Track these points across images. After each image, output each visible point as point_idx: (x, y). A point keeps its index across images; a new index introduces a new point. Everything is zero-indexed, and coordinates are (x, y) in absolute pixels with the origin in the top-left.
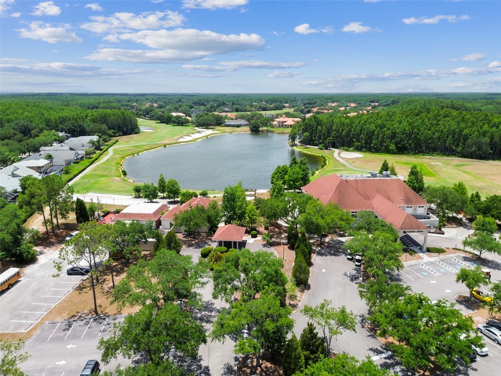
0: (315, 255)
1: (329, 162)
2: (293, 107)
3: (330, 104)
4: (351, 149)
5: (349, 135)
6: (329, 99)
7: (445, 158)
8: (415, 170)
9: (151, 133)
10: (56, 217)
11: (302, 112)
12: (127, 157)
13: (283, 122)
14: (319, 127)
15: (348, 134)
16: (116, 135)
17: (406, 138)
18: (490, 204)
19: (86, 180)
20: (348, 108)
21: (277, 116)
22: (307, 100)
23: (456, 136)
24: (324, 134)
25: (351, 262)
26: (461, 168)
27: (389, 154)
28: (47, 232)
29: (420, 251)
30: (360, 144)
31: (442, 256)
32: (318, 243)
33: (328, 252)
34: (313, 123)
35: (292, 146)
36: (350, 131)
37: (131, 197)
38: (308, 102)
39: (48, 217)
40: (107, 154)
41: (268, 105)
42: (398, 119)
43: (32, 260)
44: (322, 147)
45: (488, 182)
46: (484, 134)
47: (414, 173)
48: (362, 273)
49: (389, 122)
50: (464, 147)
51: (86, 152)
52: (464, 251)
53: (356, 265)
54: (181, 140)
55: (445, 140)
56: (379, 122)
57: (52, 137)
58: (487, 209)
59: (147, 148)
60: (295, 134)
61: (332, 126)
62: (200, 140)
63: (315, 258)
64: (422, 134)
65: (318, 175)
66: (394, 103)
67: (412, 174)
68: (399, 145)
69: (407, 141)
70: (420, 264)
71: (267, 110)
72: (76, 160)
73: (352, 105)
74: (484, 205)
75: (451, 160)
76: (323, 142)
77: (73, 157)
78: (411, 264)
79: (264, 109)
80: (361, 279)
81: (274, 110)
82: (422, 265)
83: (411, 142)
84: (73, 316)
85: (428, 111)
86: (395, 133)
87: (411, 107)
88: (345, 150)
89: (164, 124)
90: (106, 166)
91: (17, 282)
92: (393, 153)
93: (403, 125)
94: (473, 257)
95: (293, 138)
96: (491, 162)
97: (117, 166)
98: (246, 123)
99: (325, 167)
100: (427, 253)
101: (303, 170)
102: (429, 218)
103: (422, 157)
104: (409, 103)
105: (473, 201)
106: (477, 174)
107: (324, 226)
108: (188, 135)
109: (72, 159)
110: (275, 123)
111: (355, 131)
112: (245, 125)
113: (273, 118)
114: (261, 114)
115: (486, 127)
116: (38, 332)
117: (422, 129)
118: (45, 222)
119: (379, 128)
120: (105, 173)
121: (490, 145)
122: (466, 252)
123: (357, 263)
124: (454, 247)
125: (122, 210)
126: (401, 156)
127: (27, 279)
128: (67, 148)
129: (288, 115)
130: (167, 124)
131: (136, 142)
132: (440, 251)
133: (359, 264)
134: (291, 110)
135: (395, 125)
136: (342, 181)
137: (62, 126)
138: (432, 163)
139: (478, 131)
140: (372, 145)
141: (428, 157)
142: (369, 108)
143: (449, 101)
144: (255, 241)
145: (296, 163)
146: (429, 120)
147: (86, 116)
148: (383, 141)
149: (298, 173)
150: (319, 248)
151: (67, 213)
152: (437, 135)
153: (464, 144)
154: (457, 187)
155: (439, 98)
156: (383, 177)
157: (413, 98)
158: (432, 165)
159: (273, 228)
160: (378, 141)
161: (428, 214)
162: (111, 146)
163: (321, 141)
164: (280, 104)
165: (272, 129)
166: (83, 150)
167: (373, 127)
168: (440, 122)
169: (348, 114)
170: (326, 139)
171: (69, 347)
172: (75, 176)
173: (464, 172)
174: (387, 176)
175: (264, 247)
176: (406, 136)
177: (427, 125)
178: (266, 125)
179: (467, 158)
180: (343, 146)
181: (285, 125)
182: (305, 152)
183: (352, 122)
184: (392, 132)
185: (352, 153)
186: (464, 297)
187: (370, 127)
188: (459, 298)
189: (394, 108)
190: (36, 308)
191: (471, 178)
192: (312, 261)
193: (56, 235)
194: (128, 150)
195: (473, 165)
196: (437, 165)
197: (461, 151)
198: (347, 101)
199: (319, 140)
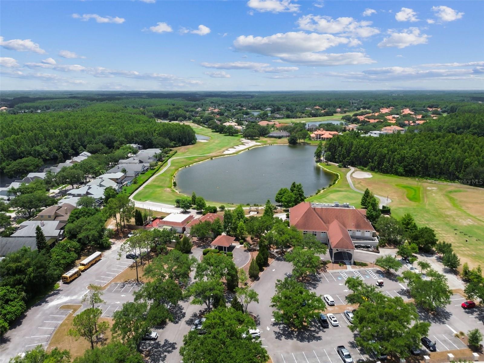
0: (274, 260)
1: (338, 181)
3: (382, 110)
9: (205, 144)
10: (123, 221)
12: (180, 169)
13: (320, 135)
15: (365, 155)
16: (177, 145)
17: (414, 162)
19: (147, 190)
24: (343, 154)
26: (452, 194)
28: (117, 230)
29: (349, 264)
30: (373, 164)
31: (363, 269)
35: (317, 162)
37: (173, 206)
39: (118, 221)
40: (166, 166)
43: (108, 247)
44: (341, 165)
50: (464, 174)
51: (150, 165)
54: (226, 152)
57: (128, 150)
59: (197, 160)
62: (242, 152)
63: (273, 262)
70: (341, 272)
72: (143, 171)
76: (342, 161)
77: (141, 169)
78: (335, 272)
82: (343, 273)
83: (418, 166)
84: (126, 281)
86: (404, 157)
89: (218, 134)
90: (163, 177)
91: (100, 260)
94: (384, 271)
95: (318, 155)
97: (171, 177)
98: (288, 134)
99: (332, 186)
100: (353, 265)
102: (372, 240)
103: (424, 180)
106: (461, 202)
108: (233, 147)
109: (140, 170)
110: (313, 135)
111: (371, 152)
116: (108, 287)
118: (117, 224)
119: (390, 152)
120: (161, 184)
125: (165, 217)
127: (105, 259)
128: (137, 161)
130: (221, 133)
131: (190, 153)
136: (309, 209)
137: (136, 139)
138: (428, 188)
144: (240, 247)
147: (155, 131)
148: (393, 164)
150: (280, 256)
151: (130, 219)
152: (442, 161)
153: (465, 172)
154: (406, 218)
156: (344, 207)
158: (426, 190)
160: (389, 163)
162: (170, 158)
163: (341, 159)
164: (333, 109)
165: (309, 142)
166: (148, 163)
170: (344, 159)
171: (122, 296)
172: (140, 186)
174: (347, 206)
175: (245, 251)
178: (304, 138)
181: (322, 138)
182: (325, 169)
184: (401, 156)
187: (383, 150)
190: (108, 275)
193: (123, 232)
194: (182, 162)
196: (431, 191)
198: (405, 106)
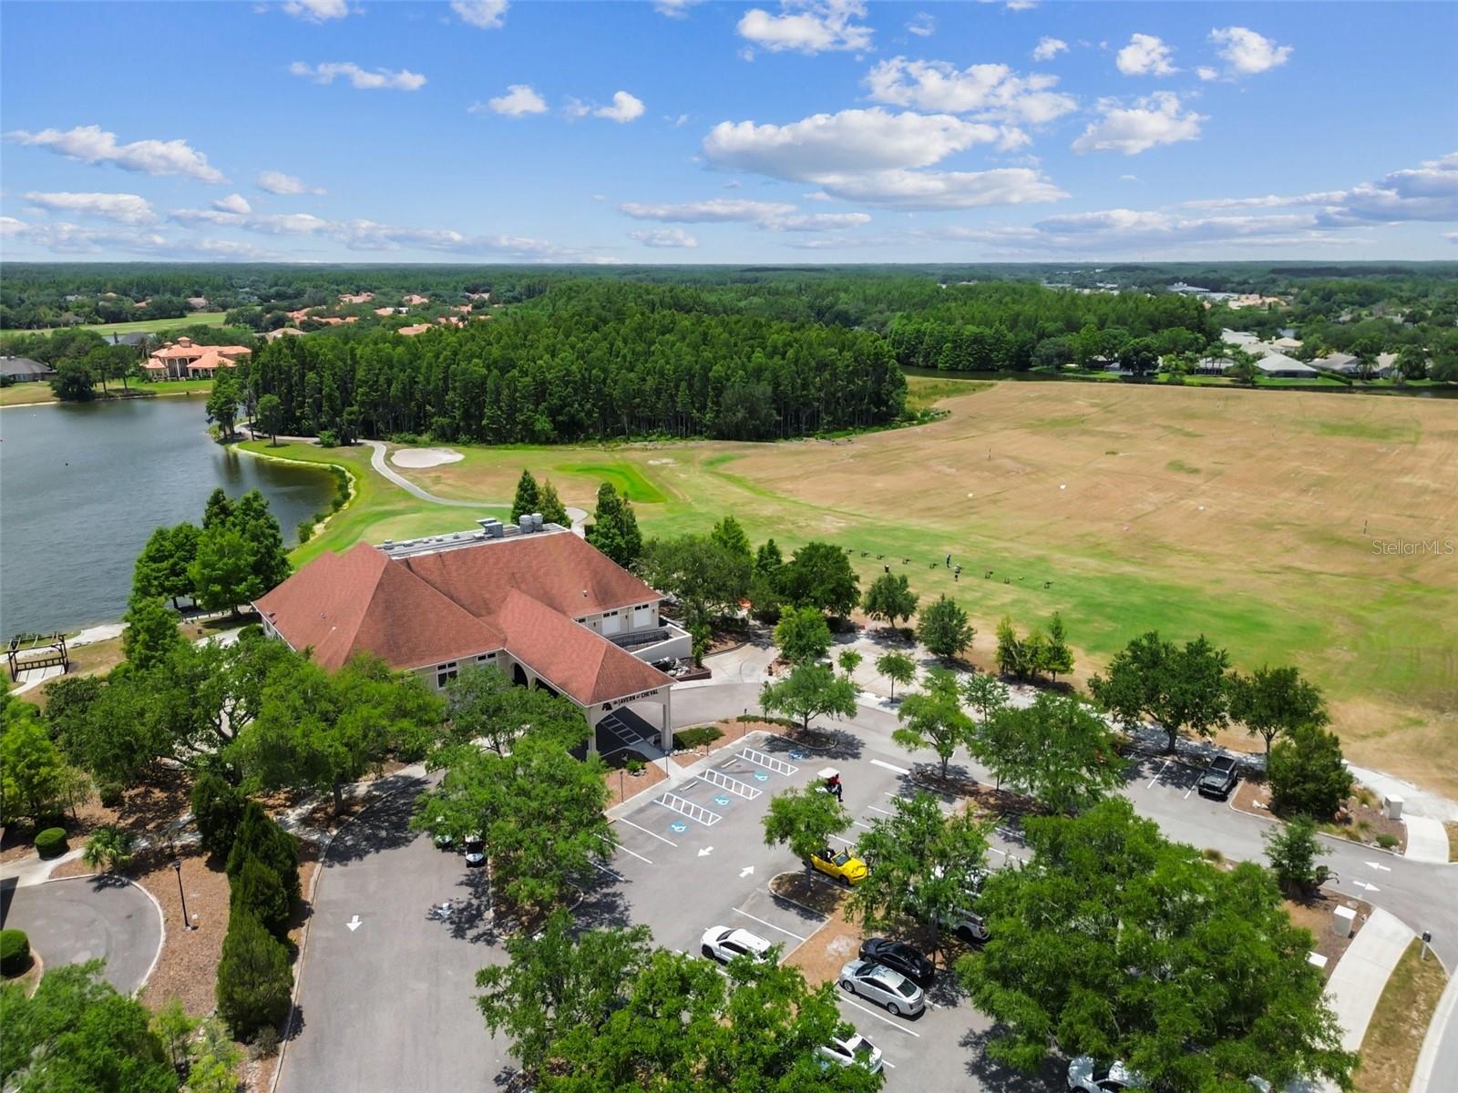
0: (319, 866)
1: (356, 488)
2: (224, 307)
3: (347, 298)
4: (425, 437)
5: (412, 394)
6: (343, 282)
7: (680, 444)
8: (610, 498)
11: (255, 322)
13: (183, 361)
14: (311, 376)
15: (407, 394)
17: (576, 394)
18: (804, 570)
20: (404, 310)
21: (162, 340)
22: (271, 287)
23: (697, 384)
24: (330, 397)
25: (452, 857)
26: (721, 468)
27: (536, 446)
29: (656, 751)
30: (448, 420)
31: (717, 752)
32: (330, 810)
33: (367, 839)
34: (288, 361)
36: (413, 382)
38: (273, 290)
41: (128, 304)
42: (546, 342)
44: (331, 440)
45: (784, 499)
46: (758, 373)
47: (609, 507)
48: (491, 890)
49: (523, 352)
50: (718, 412)
52: (765, 720)
53: (470, 864)
55: (671, 396)
56: (496, 351)
58: (799, 586)
60: (230, 401)
61: (353, 370)
63: (317, 881)
64: (615, 382)
65: (322, 537)
66: (531, 292)
67: (604, 512)
68: (560, 418)
69: (580, 405)
70: (660, 799)
71: (126, 320)
73: (417, 299)
74: (791, 575)
75: (693, 448)
76: (331, 424)
78: (637, 807)
79: (115, 317)
80: (490, 914)
81: (152, 318)
82: (669, 800)
83: (589, 406)
85: (620, 316)
86: (543, 383)
87: (577, 305)
88: (406, 442)
92: (549, 441)
93: (562, 360)
94: (789, 735)
95: (223, 415)
96: (783, 445)
98: (38, 368)
99: (346, 505)
100: (676, 752)
101: (255, 538)
102: (666, 637)
103: (623, 445)
104: (571, 293)
105: (764, 567)
106: (758, 481)
107: (337, 754)
110: (152, 364)
111: (428, 381)
112: (34, 378)
113: (143, 349)
114: (95, 336)
115: (759, 357)
117: (613, 367)
119: (496, 372)
121: (774, 401)
122: (771, 721)
123: (470, 857)
124: (743, 714)
126: (570, 447)
129: (202, 336)
132: (706, 737)
133: (478, 857)
134: (216, 320)
135: (541, 358)
136: (390, 568)
138: (651, 462)
139: (744, 367)
140: (484, 422)
141: (637, 445)
142: (466, 309)
143: (666, 287)
144: (57, 872)
145: (225, 511)
146: (625, 342)
148: (513, 410)
149: (236, 551)
150: (335, 832)
152: (651, 382)
153: (717, 403)
154: (722, 533)
155: (640, 280)
156: (524, 532)
157: (579, 281)
158: (651, 467)
159: (142, 789)
160: (500, 408)
161: (662, 623)
163: (323, 419)
164: (175, 299)
165: (146, 387)
167: (478, 368)
168: (653, 348)
169: (403, 331)
170: (339, 413)
173: (729, 478)
174: (535, 528)
175: (99, 888)
176: (576, 390)
177: (624, 357)
178: (119, 373)
179: (729, 439)
180: (398, 428)
181: (195, 371)
182: (275, 459)
183: (417, 357)
184: (534, 380)
185: (430, 450)
186: (793, 878)
187: (472, 367)
188: (779, 886)
189: (535, 306)
191: (747, 493)
192: (308, 895)
195: (745, 456)
196: (663, 467)
197: (714, 423)
198: (398, 289)
199: (316, 417)
